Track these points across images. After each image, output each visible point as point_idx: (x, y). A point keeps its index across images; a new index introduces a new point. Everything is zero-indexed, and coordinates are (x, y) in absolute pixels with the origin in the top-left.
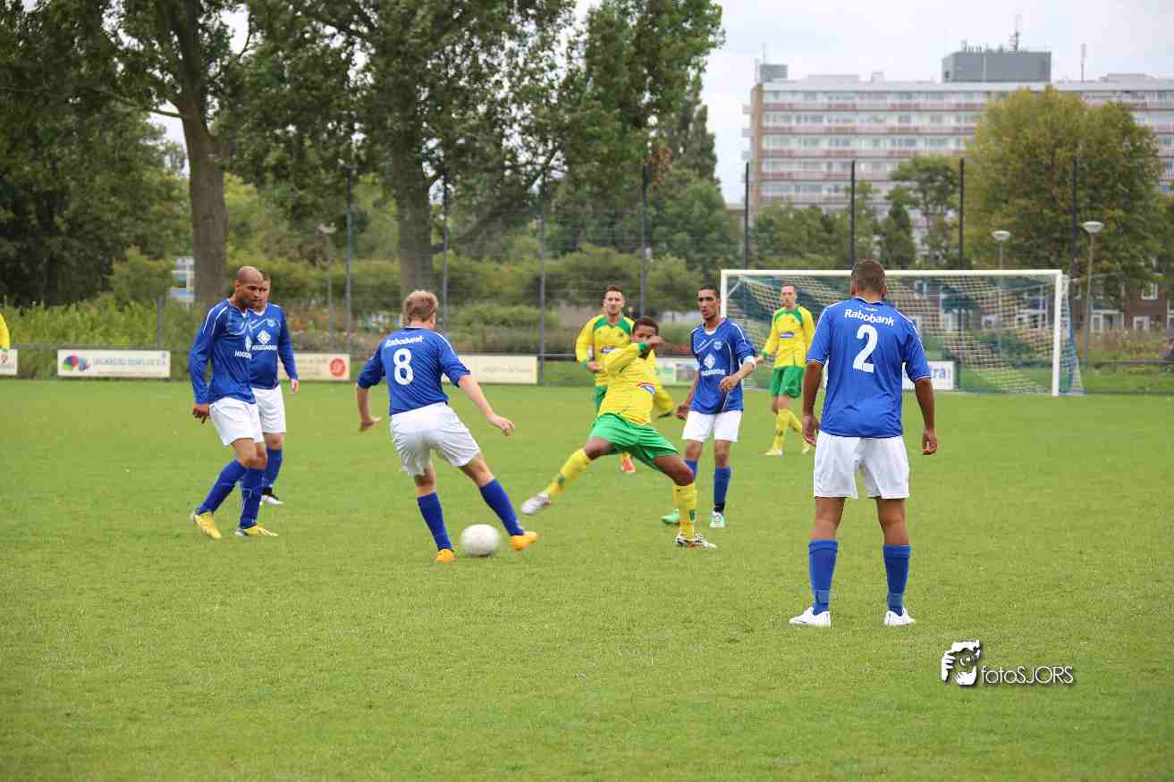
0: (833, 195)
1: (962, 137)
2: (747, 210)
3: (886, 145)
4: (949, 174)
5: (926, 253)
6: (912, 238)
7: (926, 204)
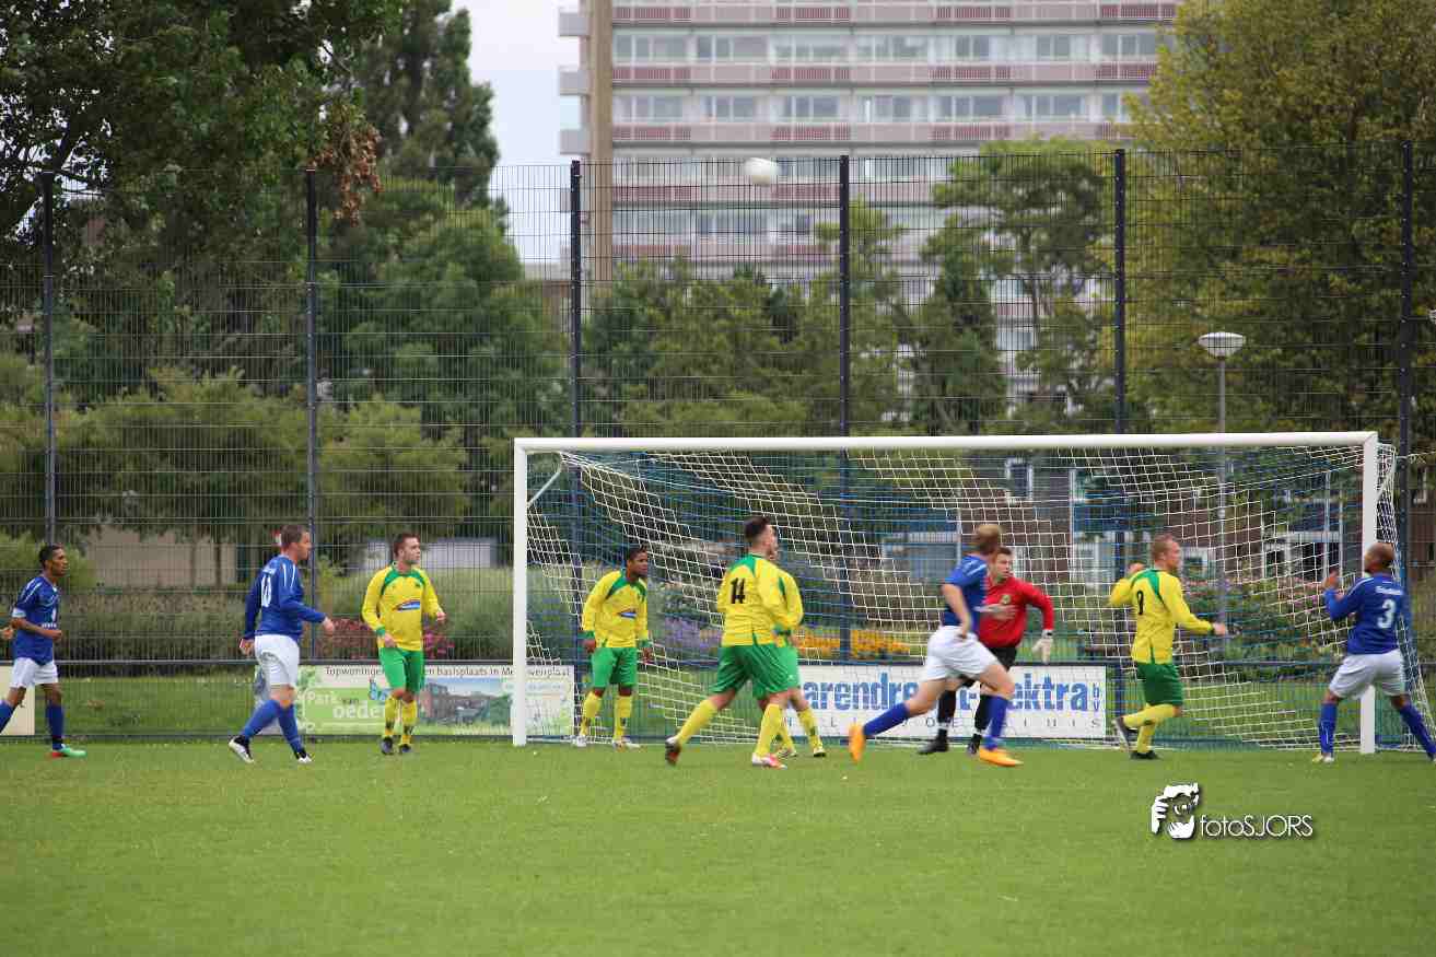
0: (794, 240)
1: (1120, 92)
2: (576, 282)
3: (926, 115)
4: (1085, 185)
5: (1033, 388)
6: (995, 351)
7: (1028, 264)
